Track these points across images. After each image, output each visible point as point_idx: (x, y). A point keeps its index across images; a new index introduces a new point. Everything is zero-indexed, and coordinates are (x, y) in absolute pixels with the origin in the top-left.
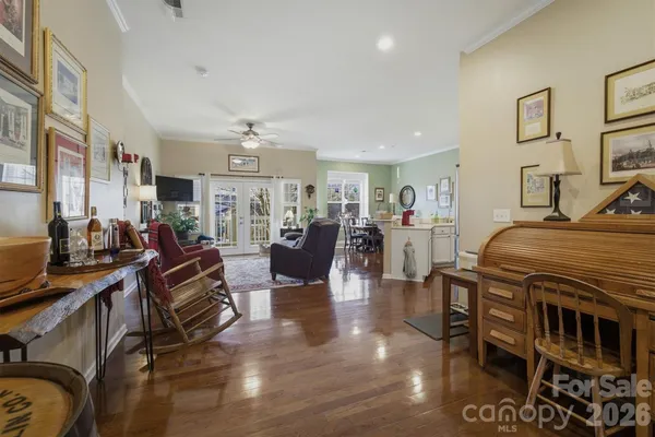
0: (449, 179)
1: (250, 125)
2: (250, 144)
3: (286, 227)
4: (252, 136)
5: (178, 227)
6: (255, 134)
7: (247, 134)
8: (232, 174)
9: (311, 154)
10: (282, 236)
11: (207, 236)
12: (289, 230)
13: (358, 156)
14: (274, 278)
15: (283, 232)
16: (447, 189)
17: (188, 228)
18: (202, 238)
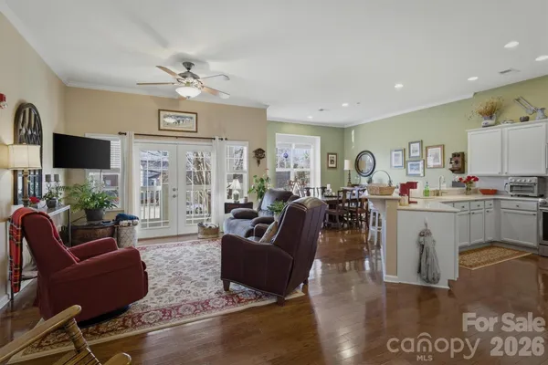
0: (421, 142)
1: (188, 65)
2: (189, 92)
3: (232, 201)
4: (191, 80)
5: (87, 204)
6: (195, 77)
7: (184, 76)
8: (162, 134)
9: (260, 112)
10: (226, 212)
11: (129, 214)
12: (237, 205)
13: (312, 117)
14: (226, 288)
15: (228, 208)
16: (418, 154)
17: (102, 205)
18: (121, 217)
